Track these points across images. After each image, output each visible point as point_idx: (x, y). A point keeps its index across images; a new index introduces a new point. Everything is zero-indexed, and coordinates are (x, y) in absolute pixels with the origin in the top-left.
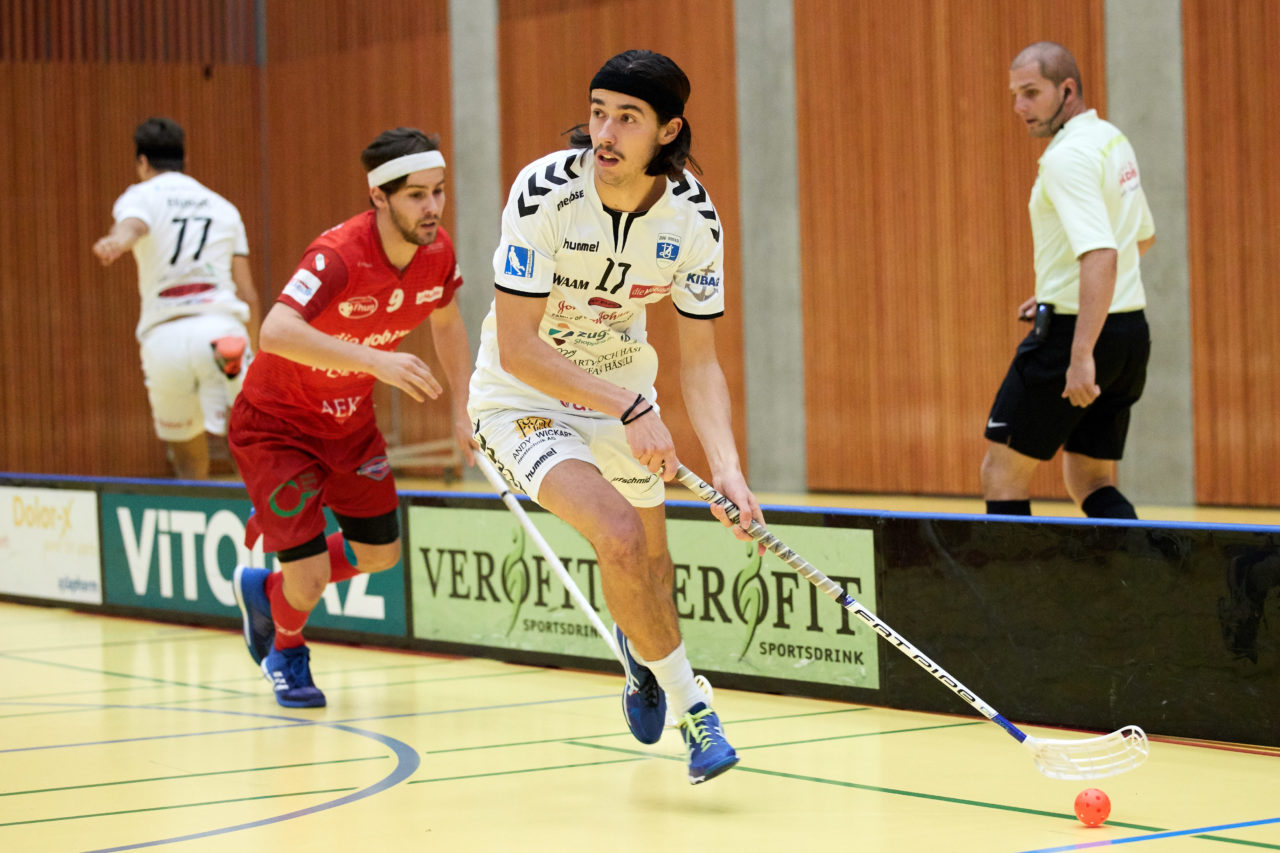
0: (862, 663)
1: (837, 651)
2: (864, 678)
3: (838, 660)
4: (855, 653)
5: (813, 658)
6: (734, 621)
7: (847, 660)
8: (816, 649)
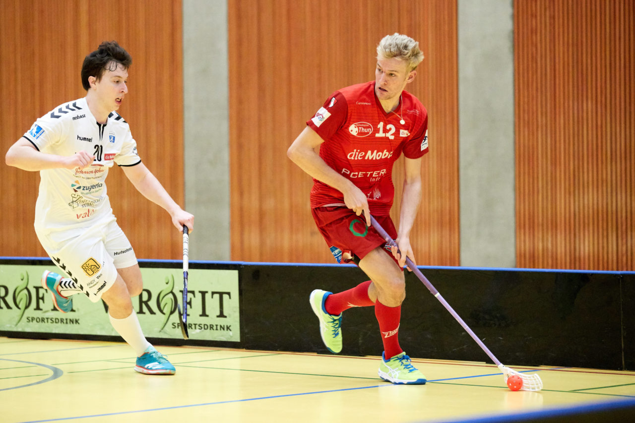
0: (230, 330)
1: (217, 325)
2: (231, 337)
3: (217, 329)
4: (227, 326)
5: (203, 329)
6: (157, 314)
7: (222, 329)
8: (204, 325)
